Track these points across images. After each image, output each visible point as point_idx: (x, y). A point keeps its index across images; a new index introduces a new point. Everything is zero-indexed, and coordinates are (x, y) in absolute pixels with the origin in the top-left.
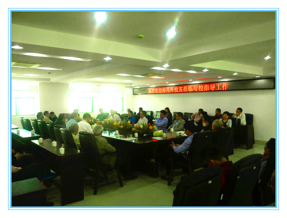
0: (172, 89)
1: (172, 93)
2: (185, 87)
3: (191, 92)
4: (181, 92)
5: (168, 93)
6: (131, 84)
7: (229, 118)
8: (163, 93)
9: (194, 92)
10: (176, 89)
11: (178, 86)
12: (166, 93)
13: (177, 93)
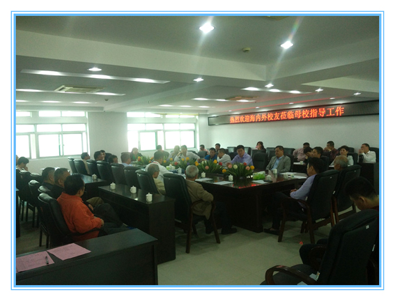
0: (264, 116)
1: (263, 121)
2: (283, 113)
3: (292, 119)
4: (277, 120)
5: (258, 122)
6: (207, 111)
7: (348, 155)
8: (252, 122)
9: (296, 119)
10: (270, 116)
11: (273, 111)
12: (255, 122)
13: (271, 121)
